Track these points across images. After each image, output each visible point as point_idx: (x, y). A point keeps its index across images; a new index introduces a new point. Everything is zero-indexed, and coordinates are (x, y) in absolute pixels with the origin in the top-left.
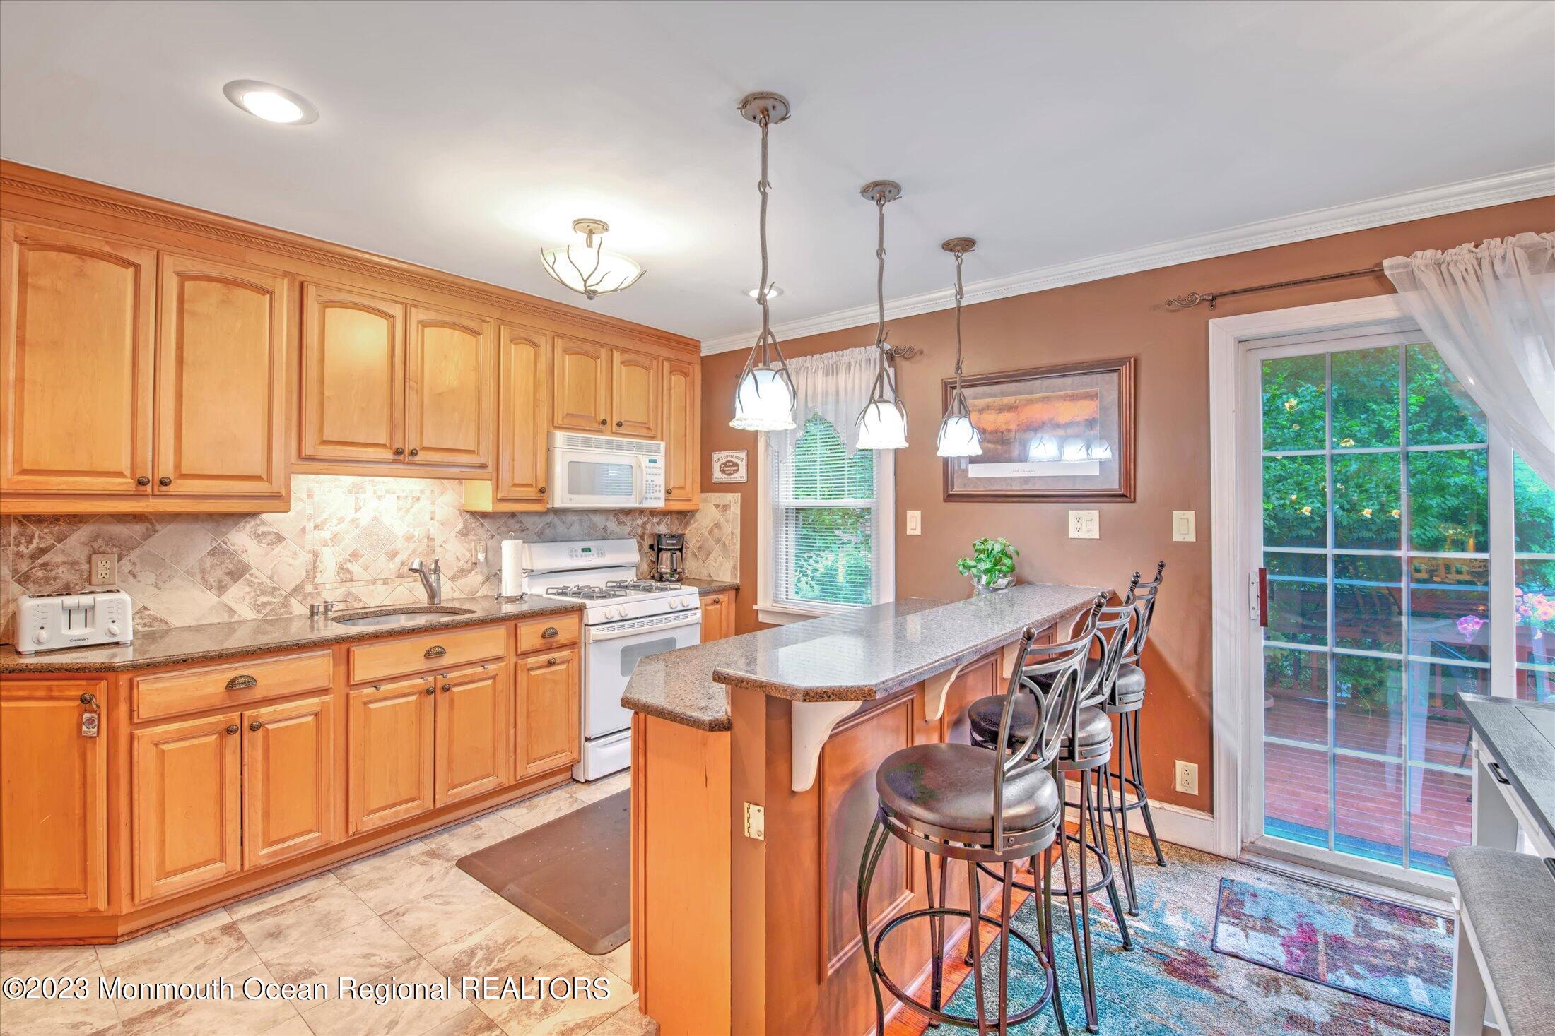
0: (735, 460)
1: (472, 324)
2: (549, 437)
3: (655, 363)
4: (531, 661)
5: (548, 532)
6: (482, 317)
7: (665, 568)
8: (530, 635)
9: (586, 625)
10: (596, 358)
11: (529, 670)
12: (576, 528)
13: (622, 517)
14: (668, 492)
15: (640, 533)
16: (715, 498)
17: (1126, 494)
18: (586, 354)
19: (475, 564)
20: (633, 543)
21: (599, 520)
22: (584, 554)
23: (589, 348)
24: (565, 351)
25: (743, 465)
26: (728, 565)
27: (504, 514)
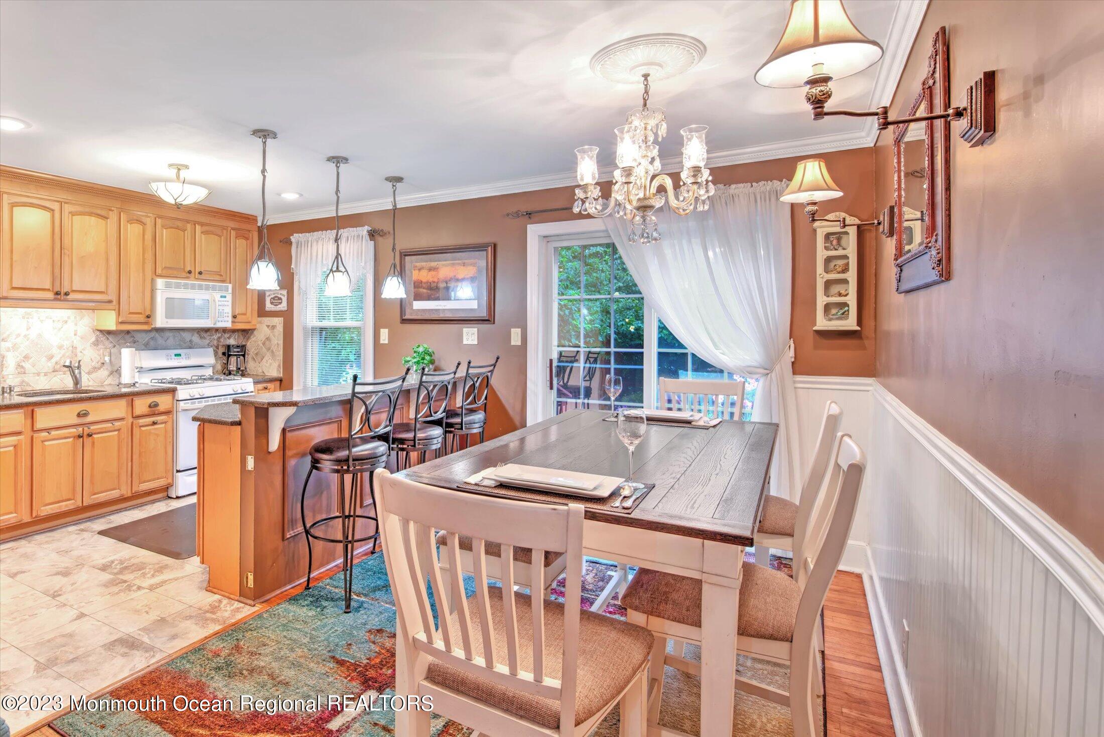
0: (280, 296)
1: (103, 213)
2: (153, 282)
3: (225, 232)
4: (142, 421)
5: (152, 343)
6: (108, 208)
7: (233, 367)
8: (141, 405)
9: (177, 401)
10: (184, 231)
11: (140, 427)
12: (171, 341)
13: (203, 334)
14: (234, 317)
15: (216, 345)
16: (268, 321)
17: (489, 319)
18: (177, 228)
19: (103, 364)
20: (211, 351)
21: (187, 336)
22: (176, 357)
23: (179, 224)
24: (163, 226)
25: (285, 299)
26: (276, 365)
27: (122, 331)
